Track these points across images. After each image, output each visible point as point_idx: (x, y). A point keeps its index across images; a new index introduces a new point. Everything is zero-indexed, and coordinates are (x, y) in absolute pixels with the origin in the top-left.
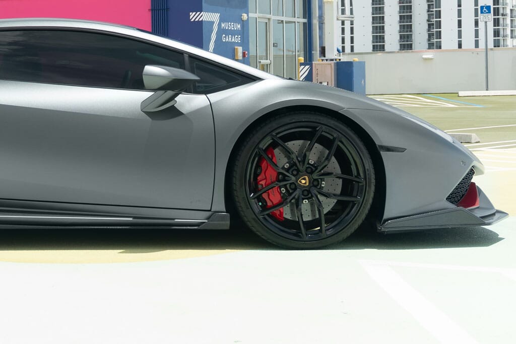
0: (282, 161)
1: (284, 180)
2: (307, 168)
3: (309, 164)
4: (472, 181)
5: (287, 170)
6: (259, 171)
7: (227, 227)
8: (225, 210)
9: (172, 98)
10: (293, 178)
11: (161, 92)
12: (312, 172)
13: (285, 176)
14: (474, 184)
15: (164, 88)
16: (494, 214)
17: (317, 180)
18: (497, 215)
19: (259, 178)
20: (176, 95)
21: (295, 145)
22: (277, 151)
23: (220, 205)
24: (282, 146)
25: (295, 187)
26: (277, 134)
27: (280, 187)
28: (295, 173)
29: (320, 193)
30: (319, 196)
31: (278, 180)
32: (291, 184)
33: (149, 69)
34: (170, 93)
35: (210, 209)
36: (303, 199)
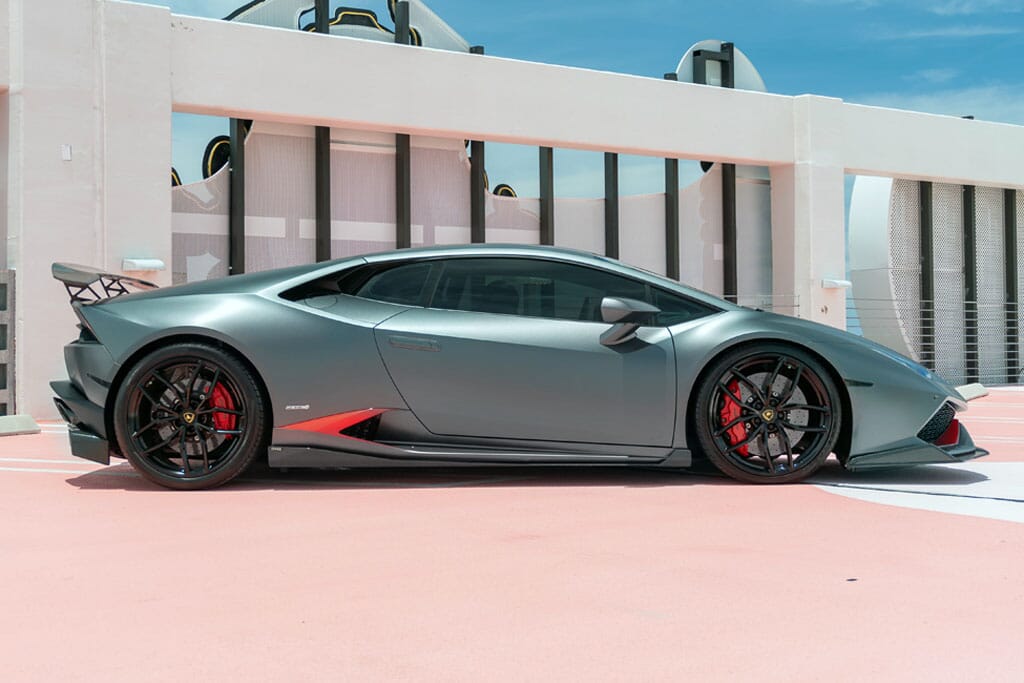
0: (746, 396)
1: (748, 415)
2: (771, 401)
3: (772, 396)
4: (955, 417)
5: (751, 405)
6: (722, 404)
7: (689, 465)
8: (686, 446)
9: (633, 330)
10: (757, 412)
11: (620, 325)
12: (776, 405)
13: (748, 410)
14: (957, 421)
15: (624, 320)
16: (973, 452)
17: (782, 412)
18: (977, 454)
19: (723, 412)
20: (637, 328)
21: (758, 379)
22: (740, 385)
23: (681, 441)
24: (744, 380)
25: (760, 421)
26: (738, 367)
27: (745, 422)
28: (759, 406)
29: (786, 426)
30: (785, 429)
31: (742, 416)
32: (756, 418)
33: (607, 301)
34: (630, 326)
35: (670, 445)
36: (769, 433)
